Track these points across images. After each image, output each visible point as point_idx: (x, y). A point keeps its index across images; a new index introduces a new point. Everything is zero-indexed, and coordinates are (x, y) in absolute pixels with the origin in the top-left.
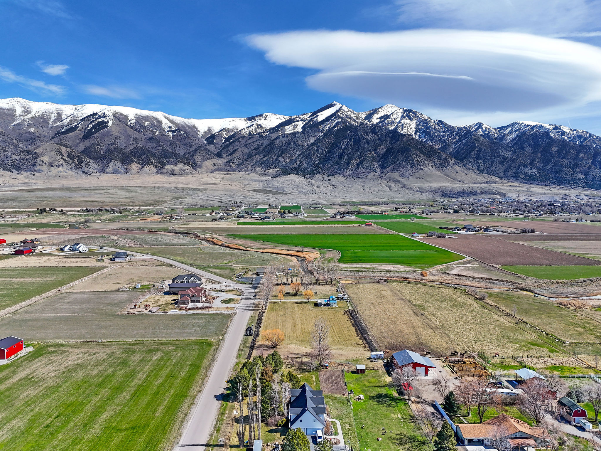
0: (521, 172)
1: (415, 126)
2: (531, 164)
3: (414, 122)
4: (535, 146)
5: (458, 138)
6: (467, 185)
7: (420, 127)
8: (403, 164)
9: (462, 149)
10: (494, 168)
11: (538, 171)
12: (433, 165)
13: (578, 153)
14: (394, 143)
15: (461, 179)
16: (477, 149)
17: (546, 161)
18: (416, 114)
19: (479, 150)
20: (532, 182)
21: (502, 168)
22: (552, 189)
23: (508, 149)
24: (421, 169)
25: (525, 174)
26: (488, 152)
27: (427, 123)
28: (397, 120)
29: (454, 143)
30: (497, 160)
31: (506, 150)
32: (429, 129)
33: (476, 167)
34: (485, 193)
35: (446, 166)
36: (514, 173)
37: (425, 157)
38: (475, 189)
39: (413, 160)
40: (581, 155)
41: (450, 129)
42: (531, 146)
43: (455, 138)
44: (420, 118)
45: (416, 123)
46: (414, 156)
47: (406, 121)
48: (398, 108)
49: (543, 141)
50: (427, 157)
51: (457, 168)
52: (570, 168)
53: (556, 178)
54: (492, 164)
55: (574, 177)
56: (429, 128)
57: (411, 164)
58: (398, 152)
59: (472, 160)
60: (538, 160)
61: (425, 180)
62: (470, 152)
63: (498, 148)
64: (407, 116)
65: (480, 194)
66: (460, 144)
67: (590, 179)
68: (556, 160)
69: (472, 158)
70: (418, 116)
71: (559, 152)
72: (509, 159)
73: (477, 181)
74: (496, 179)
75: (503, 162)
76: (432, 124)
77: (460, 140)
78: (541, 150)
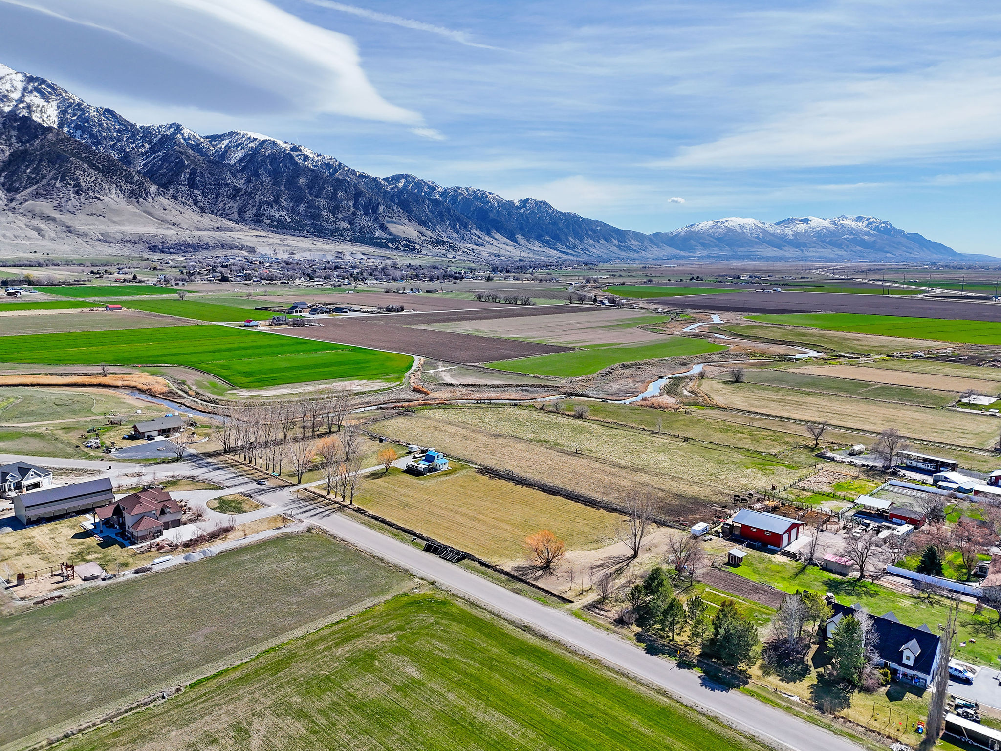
0: (264, 214)
1: (56, 113)
2: (276, 201)
3: (54, 104)
4: (276, 174)
5: (147, 146)
6: (188, 232)
7: (69, 116)
8: (57, 185)
9: (161, 167)
10: (221, 205)
11: (288, 215)
12: (118, 191)
13: (335, 190)
14: (28, 141)
15: (174, 220)
16: (188, 170)
17: (297, 200)
18: (56, 90)
19: (193, 173)
20: (284, 231)
21: (234, 206)
22: (315, 242)
23: (238, 175)
24: (96, 198)
25: (271, 217)
26: (208, 177)
27: (83, 110)
28: (16, 95)
29: (142, 154)
30: (224, 191)
31: (235, 177)
32: (88, 122)
33: (191, 200)
34: (223, 247)
35: (144, 195)
36: (255, 215)
37: (100, 177)
38: (206, 239)
39: (78, 179)
40: (340, 194)
41: (128, 128)
42: (269, 173)
43: (143, 146)
44: (64, 99)
45: (58, 107)
46: (78, 172)
47: (35, 99)
48: (11, 71)
49: (286, 166)
50: (104, 175)
51: (162, 199)
52: (330, 211)
53: (313, 226)
54: (216, 197)
55: (337, 226)
56: (87, 120)
57: (74, 186)
58: (40, 161)
59: (183, 188)
60: (284, 197)
61: (109, 220)
62: (178, 174)
63: (222, 172)
64: (36, 89)
65: (213, 248)
66: (154, 158)
67: (357, 229)
68: (310, 198)
69: (183, 185)
70: (61, 95)
71: (310, 186)
72: (243, 192)
73: (201, 226)
74: (231, 224)
75: (234, 196)
76: (93, 114)
77: (153, 150)
78: (284, 181)
